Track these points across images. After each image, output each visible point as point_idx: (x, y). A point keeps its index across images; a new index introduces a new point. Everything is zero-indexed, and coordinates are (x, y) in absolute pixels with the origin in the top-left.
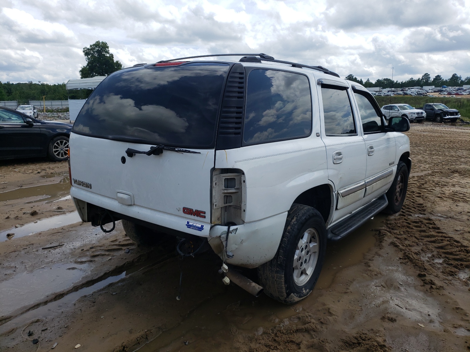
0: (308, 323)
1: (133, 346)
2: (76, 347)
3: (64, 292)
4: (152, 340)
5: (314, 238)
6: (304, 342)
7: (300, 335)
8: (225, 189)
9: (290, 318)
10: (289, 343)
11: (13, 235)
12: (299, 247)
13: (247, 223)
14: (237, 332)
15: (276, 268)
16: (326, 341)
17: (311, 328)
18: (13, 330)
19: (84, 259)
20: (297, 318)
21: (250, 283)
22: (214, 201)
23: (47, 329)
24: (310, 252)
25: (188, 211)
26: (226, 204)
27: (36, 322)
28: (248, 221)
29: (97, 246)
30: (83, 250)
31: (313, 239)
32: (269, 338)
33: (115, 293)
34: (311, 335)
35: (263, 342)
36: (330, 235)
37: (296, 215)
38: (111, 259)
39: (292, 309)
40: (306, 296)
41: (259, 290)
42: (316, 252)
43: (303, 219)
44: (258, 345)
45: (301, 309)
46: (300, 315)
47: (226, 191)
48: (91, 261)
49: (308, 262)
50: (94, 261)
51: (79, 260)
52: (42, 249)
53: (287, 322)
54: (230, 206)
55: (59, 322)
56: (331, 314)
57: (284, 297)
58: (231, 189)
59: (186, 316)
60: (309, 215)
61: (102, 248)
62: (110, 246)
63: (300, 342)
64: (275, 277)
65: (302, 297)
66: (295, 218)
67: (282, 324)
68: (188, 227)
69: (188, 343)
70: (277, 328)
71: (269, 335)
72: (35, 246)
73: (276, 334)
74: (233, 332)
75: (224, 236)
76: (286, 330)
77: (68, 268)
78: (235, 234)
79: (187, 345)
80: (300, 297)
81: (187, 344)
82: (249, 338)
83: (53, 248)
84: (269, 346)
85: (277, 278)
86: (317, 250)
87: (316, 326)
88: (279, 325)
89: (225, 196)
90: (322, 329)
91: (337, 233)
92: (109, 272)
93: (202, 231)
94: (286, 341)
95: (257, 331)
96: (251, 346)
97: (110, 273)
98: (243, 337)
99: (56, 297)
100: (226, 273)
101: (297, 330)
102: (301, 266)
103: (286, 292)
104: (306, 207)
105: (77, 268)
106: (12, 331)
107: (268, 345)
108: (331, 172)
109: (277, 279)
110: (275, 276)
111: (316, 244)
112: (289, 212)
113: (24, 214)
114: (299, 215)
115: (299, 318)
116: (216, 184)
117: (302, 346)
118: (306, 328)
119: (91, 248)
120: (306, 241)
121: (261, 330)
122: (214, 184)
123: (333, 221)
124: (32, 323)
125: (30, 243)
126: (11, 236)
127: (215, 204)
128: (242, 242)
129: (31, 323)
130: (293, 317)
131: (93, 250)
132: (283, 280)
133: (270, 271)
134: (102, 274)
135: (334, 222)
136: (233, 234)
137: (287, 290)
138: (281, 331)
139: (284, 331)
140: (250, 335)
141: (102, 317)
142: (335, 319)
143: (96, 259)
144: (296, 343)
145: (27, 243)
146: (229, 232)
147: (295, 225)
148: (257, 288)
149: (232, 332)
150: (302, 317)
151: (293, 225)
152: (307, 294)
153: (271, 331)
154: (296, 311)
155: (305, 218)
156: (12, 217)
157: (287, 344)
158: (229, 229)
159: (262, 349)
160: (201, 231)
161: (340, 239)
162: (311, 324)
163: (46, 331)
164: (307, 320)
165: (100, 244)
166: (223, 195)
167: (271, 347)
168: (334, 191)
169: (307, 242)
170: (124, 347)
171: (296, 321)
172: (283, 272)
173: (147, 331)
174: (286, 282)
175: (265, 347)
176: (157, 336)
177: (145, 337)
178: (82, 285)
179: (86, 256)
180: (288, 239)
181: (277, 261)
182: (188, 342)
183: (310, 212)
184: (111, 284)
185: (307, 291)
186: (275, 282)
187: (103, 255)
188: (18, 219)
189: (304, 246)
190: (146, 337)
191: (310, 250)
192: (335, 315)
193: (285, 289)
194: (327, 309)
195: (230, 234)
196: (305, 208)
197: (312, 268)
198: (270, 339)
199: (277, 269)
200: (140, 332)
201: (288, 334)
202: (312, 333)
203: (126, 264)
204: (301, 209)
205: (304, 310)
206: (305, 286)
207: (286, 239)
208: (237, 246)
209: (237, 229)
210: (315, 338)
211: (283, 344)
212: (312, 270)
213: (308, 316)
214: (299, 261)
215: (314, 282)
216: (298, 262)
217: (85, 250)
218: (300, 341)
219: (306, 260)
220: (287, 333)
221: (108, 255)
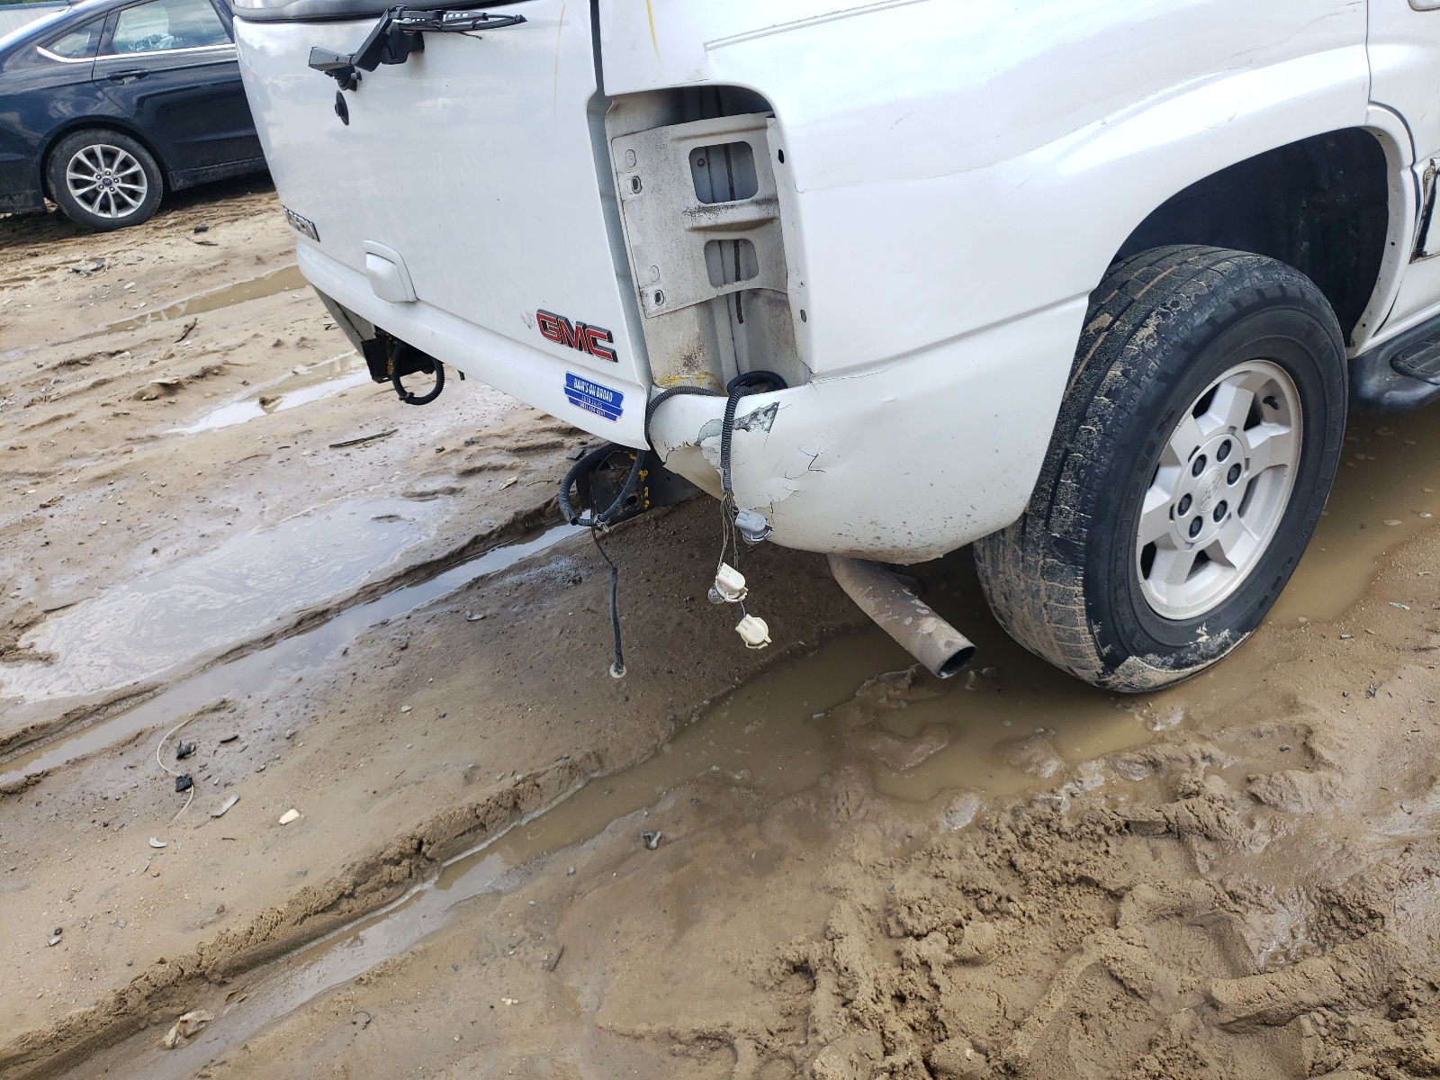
0: (1188, 796)
1: (459, 838)
2: (283, 820)
3: (328, 606)
4: (536, 814)
5: (1275, 406)
6: (1145, 892)
7: (1137, 848)
8: (700, 210)
9: (1112, 761)
10: (1073, 885)
11: (277, 401)
12: (1183, 456)
13: (823, 375)
14: (862, 811)
15: (1044, 557)
16: (1254, 900)
17: (1194, 821)
18: (140, 734)
19: (431, 486)
20: (1144, 763)
21: (918, 617)
22: (641, 275)
23: (236, 738)
24: (1247, 468)
25: (556, 328)
26: (736, 284)
27: (216, 710)
28: (830, 369)
29: (490, 436)
30: (443, 450)
31: (1266, 409)
32: (989, 851)
33: (480, 617)
34: (1191, 856)
35: (954, 868)
36: (1372, 384)
37: (1164, 305)
38: (515, 482)
39: (1137, 716)
40: (1214, 656)
41: (948, 653)
42: (1284, 466)
43: (1198, 322)
44: (928, 884)
45: (1177, 718)
46: (1161, 752)
47: (705, 220)
48: (452, 491)
49: (1235, 514)
50: (461, 490)
51: (419, 488)
52: (331, 446)
53: (1094, 777)
54: (754, 293)
55: (278, 715)
56: (1311, 759)
57: (1093, 671)
58: (733, 206)
59: (693, 720)
60: (1235, 303)
61: (503, 443)
62: (533, 434)
63: (1123, 887)
64: (1043, 593)
65: (1188, 665)
66: (1152, 323)
67: (1069, 786)
68: (572, 401)
69: (658, 842)
70: (1038, 806)
71: (995, 837)
72: (314, 437)
73: (1027, 834)
74: (843, 810)
75: (714, 442)
76: (1078, 822)
77: (374, 516)
78: (768, 430)
79: (652, 849)
80: (1178, 665)
81: (654, 843)
82: (908, 840)
83: (361, 445)
84: (975, 892)
85: (1049, 597)
86: (1289, 456)
87: (1223, 815)
88: (1053, 792)
89: (709, 244)
90: (1248, 832)
91: (1418, 369)
92: (491, 534)
93: (618, 419)
94: (1059, 879)
95: (949, 813)
96: (893, 888)
97: (494, 536)
98: (884, 833)
99: (299, 623)
100: (734, 604)
101: (1127, 825)
102: (1192, 534)
103: (1100, 654)
104: (1229, 260)
105: (402, 516)
106: (137, 738)
107: (972, 886)
108: (1390, 58)
109: (1052, 602)
110: (1043, 587)
111: (1283, 431)
112: (1095, 296)
113: (327, 329)
114: (1175, 304)
115: (1154, 764)
116: (636, 183)
117: (1128, 910)
118: (1172, 820)
119: (469, 443)
120: (1223, 423)
121: (968, 809)
122: (623, 185)
123: (1393, 316)
124: (201, 713)
125: (305, 429)
126: (270, 402)
127: (650, 292)
128: (814, 466)
129: (198, 714)
130: (1127, 756)
131: (474, 449)
132: (1079, 606)
133: (1021, 565)
134: (466, 541)
135: (1400, 319)
136: (757, 432)
137: (1104, 646)
138: (1051, 824)
139: (1067, 825)
140: (916, 828)
141: (405, 708)
142: (1330, 790)
143: (470, 483)
144: (1104, 889)
145: (297, 428)
146: (736, 425)
147: (1149, 354)
148: (941, 643)
149: (838, 810)
150: (1168, 758)
151: (1138, 355)
152: (1222, 650)
153: (1007, 818)
154: (1150, 725)
155: (1210, 318)
156: (291, 340)
157: (1061, 891)
158: (731, 408)
159: (936, 906)
160: (614, 419)
161: (1431, 395)
162: (1199, 804)
163: (232, 743)
164: (1186, 777)
165: (505, 428)
166: (700, 240)
167: (985, 899)
168: (1408, 160)
169: (1233, 428)
170: (421, 843)
171: (1141, 775)
172: (1077, 575)
173: (524, 781)
174: (1093, 614)
175: (960, 893)
176: (562, 798)
177: (509, 805)
178: (391, 583)
179: (445, 471)
180: (1104, 424)
181: (1047, 525)
182: (659, 834)
183: (1247, 283)
184: (478, 578)
185: (1220, 640)
186: (1044, 611)
187: (496, 469)
188: (304, 346)
189: (1209, 449)
190: (516, 803)
191: (1247, 460)
192: (1329, 765)
193: (1096, 642)
194: (1301, 731)
195: (738, 436)
196: (1222, 266)
197: (1259, 534)
198: (993, 858)
199: (1048, 560)
200: (501, 779)
201: (1080, 839)
202: (1196, 842)
203: (552, 505)
204: (1196, 274)
205: (1189, 724)
206: (1213, 620)
207: (1094, 424)
208: (793, 485)
209: (774, 408)
210: (1202, 871)
211: (1042, 889)
212: (1260, 543)
213: (1198, 757)
214: (1181, 512)
215: (1266, 597)
216: (1172, 517)
217: (448, 448)
218: (1124, 882)
219: (1224, 504)
220: (1078, 834)
221: (512, 468)
